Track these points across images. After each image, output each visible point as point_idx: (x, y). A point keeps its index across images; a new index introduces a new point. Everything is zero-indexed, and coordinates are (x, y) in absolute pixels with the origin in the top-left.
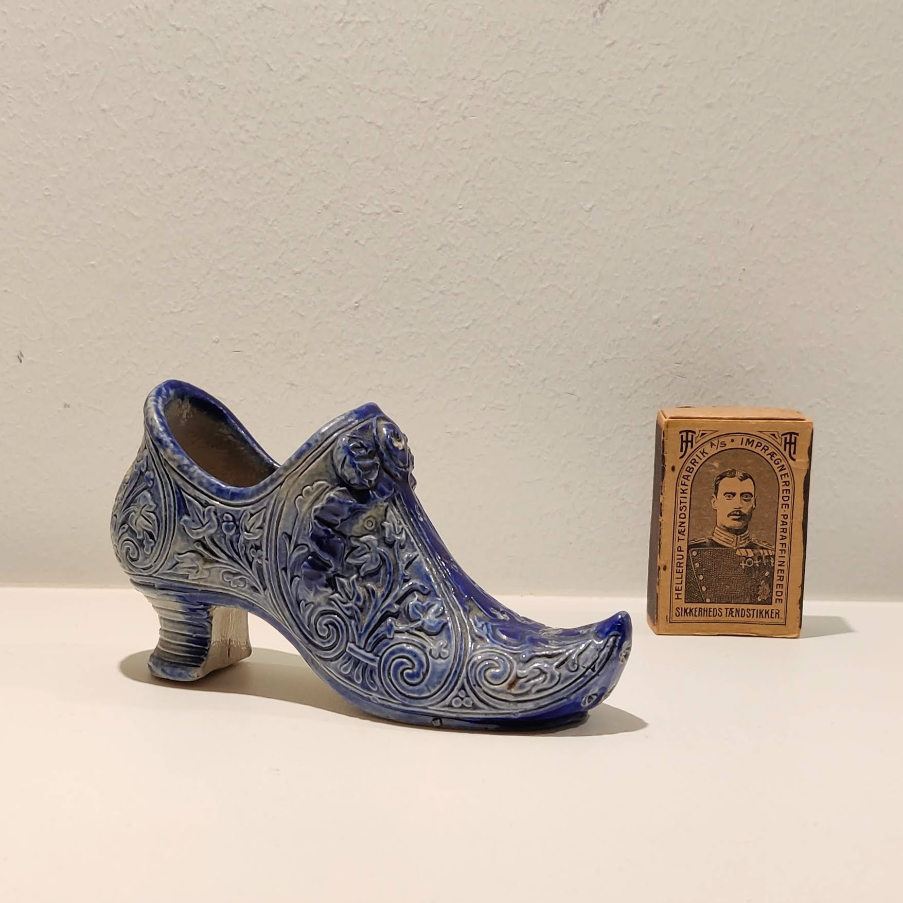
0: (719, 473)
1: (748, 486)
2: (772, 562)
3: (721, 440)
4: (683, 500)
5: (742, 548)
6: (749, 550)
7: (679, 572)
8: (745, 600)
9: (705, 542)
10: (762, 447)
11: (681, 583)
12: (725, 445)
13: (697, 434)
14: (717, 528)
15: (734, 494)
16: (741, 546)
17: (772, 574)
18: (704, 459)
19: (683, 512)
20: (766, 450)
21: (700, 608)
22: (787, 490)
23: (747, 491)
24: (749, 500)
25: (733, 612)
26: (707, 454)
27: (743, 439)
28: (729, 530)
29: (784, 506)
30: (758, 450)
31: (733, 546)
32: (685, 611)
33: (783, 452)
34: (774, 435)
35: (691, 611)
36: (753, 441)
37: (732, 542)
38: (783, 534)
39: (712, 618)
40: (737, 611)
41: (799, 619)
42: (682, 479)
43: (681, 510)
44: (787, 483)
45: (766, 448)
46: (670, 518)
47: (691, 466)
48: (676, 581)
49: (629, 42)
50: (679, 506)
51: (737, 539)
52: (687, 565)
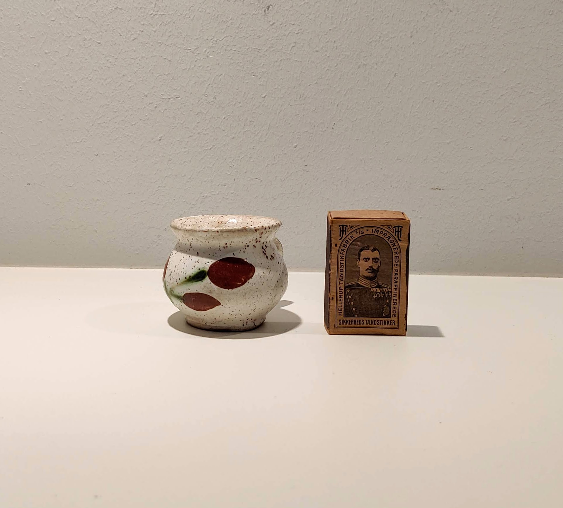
0: (360, 248)
2: (390, 295)
3: (362, 230)
4: (342, 262)
5: (374, 287)
6: (378, 289)
7: (340, 301)
8: (376, 315)
9: (354, 285)
10: (383, 234)
11: (342, 307)
12: (364, 233)
13: (348, 226)
14: (360, 277)
15: (369, 259)
16: (373, 286)
17: (390, 301)
18: (353, 240)
19: (342, 268)
20: (385, 235)
21: (352, 320)
22: (397, 257)
23: (376, 257)
24: (377, 262)
25: (370, 322)
26: (354, 237)
27: (373, 229)
28: (367, 278)
29: (396, 265)
30: (381, 235)
31: (369, 287)
32: (344, 321)
33: (394, 236)
34: (389, 227)
35: (347, 321)
36: (378, 231)
37: (369, 284)
38: (395, 280)
39: (359, 325)
40: (372, 321)
41: (405, 326)
42: (341, 251)
43: (341, 267)
44: (397, 253)
45: (385, 234)
46: (335, 272)
47: (346, 244)
48: (338, 305)
49: (280, 23)
50: (339, 265)
51: (371, 282)
52: (344, 297)
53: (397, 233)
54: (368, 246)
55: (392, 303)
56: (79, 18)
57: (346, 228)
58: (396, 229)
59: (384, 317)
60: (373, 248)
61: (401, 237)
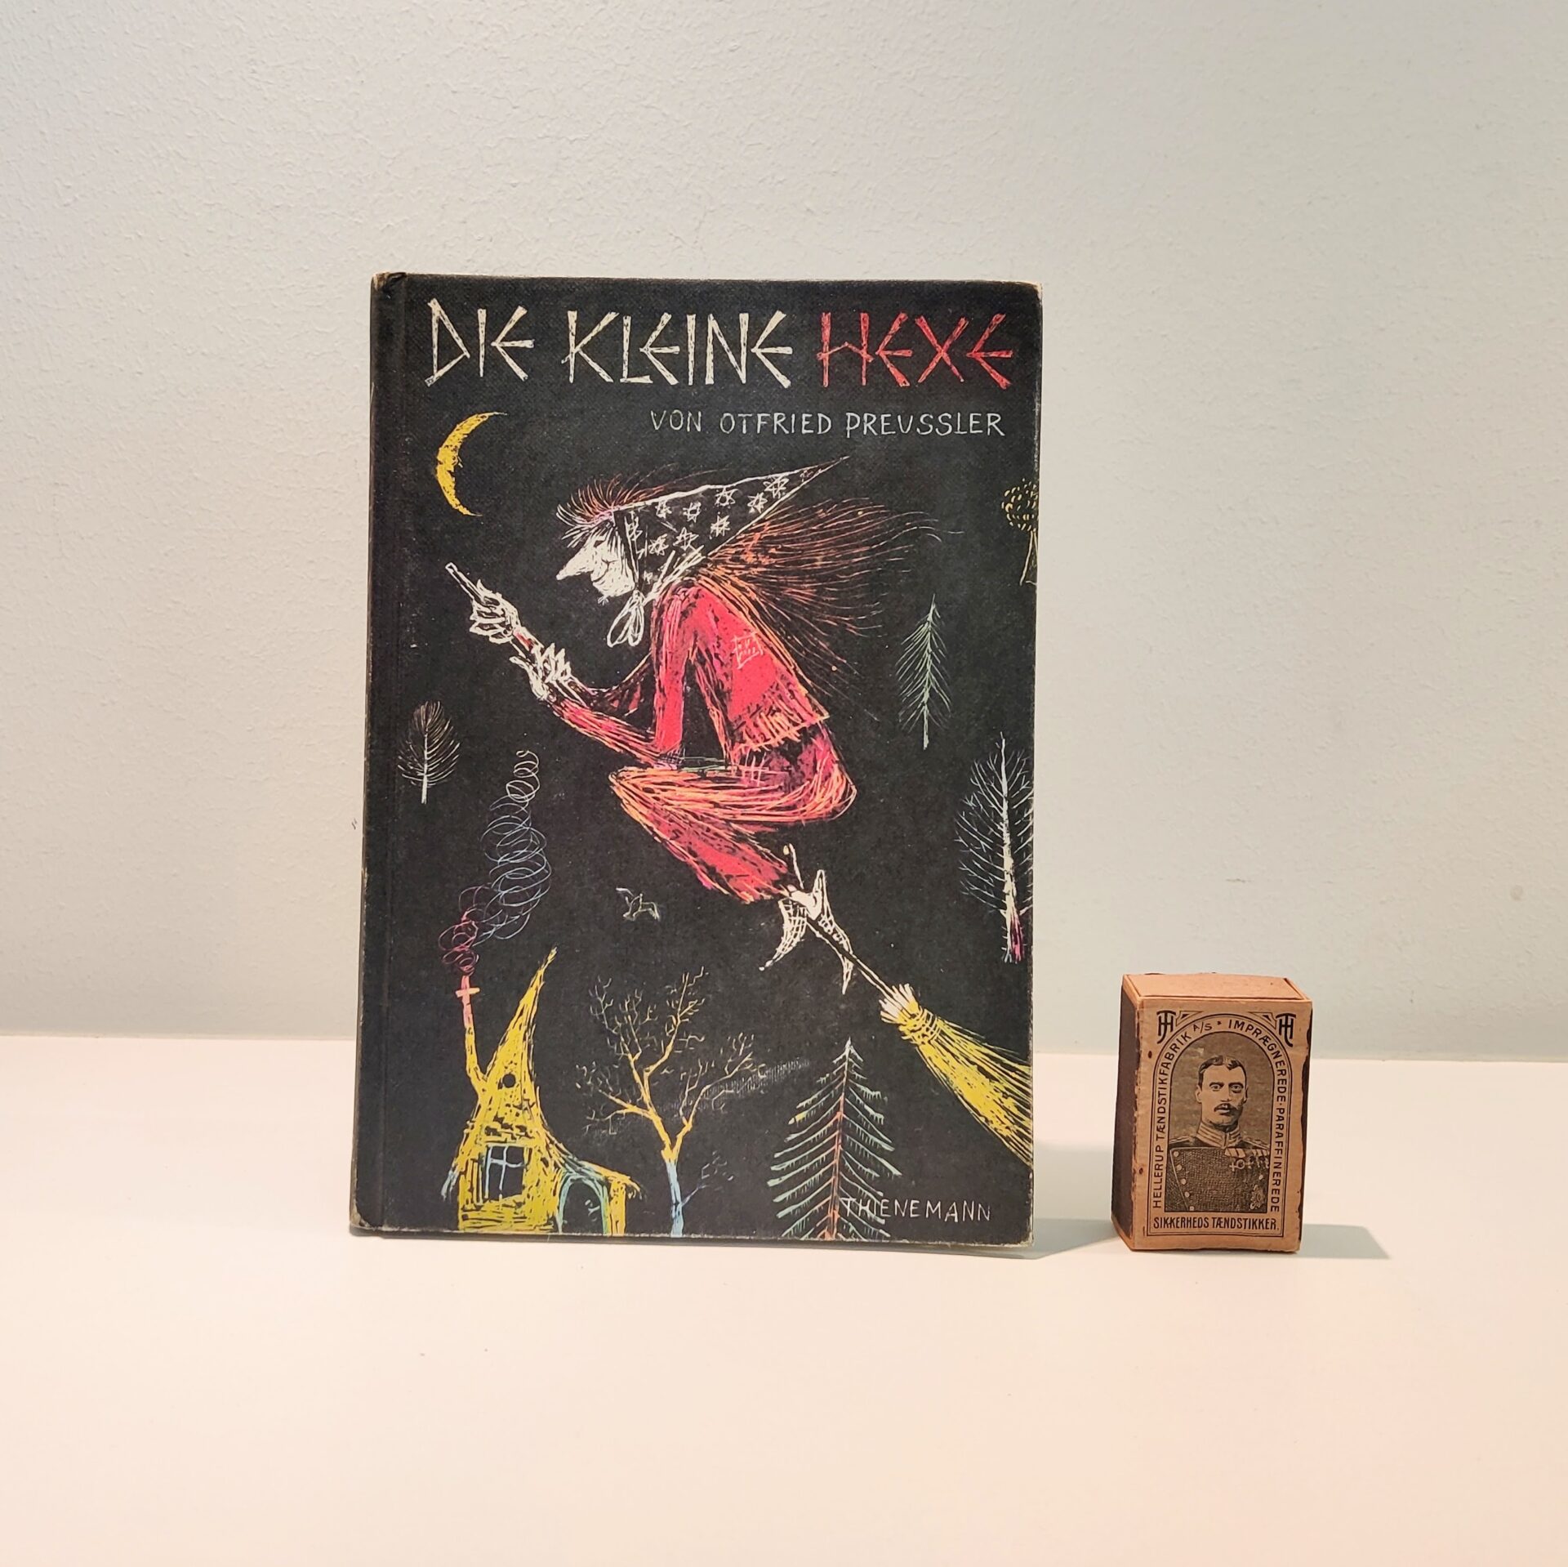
0: (1204, 1060)
2: (1267, 1163)
3: (1206, 1022)
4: (1162, 1092)
5: (1232, 1147)
6: (1240, 1150)
7: (1158, 1176)
8: (1235, 1207)
9: (1188, 1141)
10: (1253, 1030)
11: (1161, 1189)
12: (1211, 1028)
13: (1178, 1013)
14: (1202, 1124)
15: (1222, 1085)
16: (1230, 1145)
17: (1267, 1178)
18: (1186, 1044)
19: (1162, 1105)
20: (1258, 1034)
22: (1283, 1080)
23: (1237, 1081)
24: (1240, 1092)
25: (1221, 1222)
26: (1190, 1038)
27: (1231, 1021)
28: (1216, 1126)
29: (1280, 1098)
30: (1249, 1034)
31: (1221, 1145)
32: (1166, 1222)
33: (1277, 1035)
34: (1267, 1017)
35: (1172, 1221)
36: (1243, 1023)
37: (1221, 1141)
38: (1279, 1130)
39: (1197, 1230)
40: (1226, 1221)
41: (1298, 1231)
42: (1160, 1067)
43: (1160, 1103)
44: (1282, 1072)
45: (1258, 1031)
46: (1147, 1113)
47: (1171, 1052)
48: (1154, 1186)
50: (1157, 1098)
51: (1226, 1137)
52: (1167, 1168)
53: (1283, 1029)
54: (1221, 1057)
55: (1271, 1181)
57: (1172, 1017)
58: (1281, 1021)
59: (1253, 1211)
60: (1232, 1062)
61: (1291, 1037)
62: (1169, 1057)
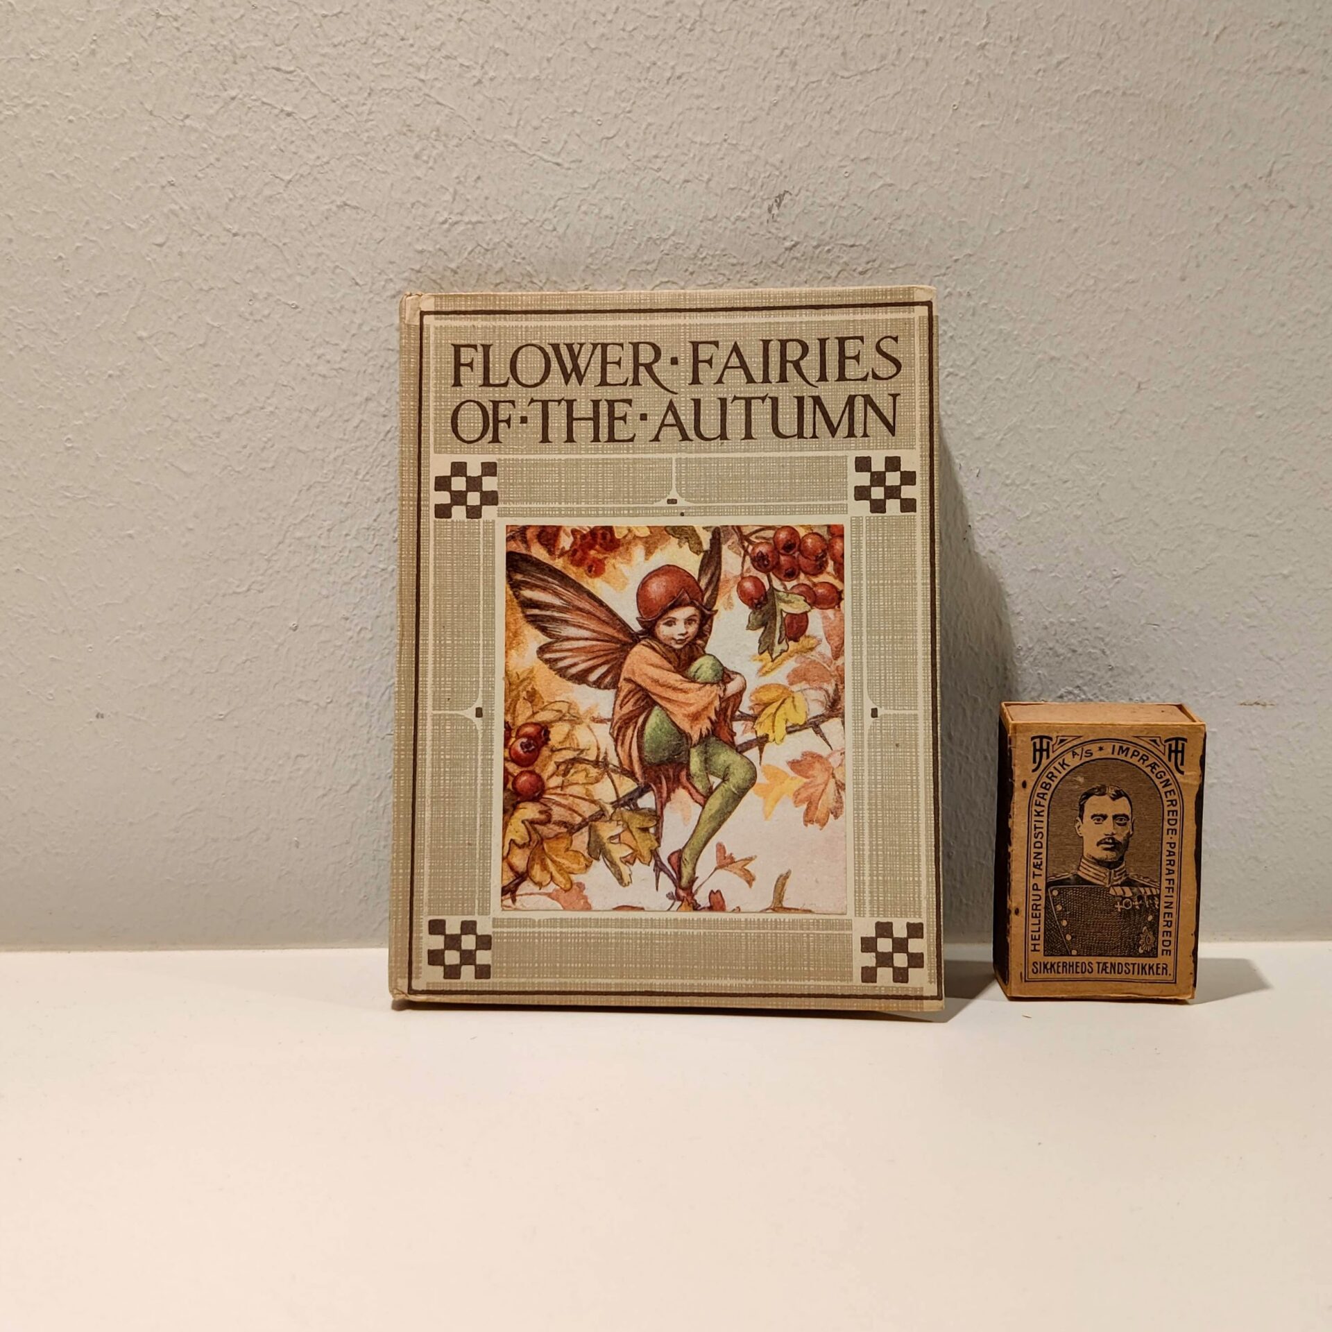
0: (1085, 790)
1: (1122, 806)
2: (1157, 903)
3: (1086, 748)
4: (1038, 825)
5: (1117, 885)
6: (1127, 889)
7: (1036, 917)
8: (1122, 951)
9: (1069, 879)
10: (1139, 757)
12: (1092, 754)
13: (1055, 739)
14: (1083, 860)
15: (1105, 817)
16: (1115, 883)
17: (1157, 918)
18: (1064, 773)
19: (1038, 839)
20: (1144, 760)
22: (1173, 811)
23: (1121, 813)
24: (1125, 824)
25: (1107, 967)
26: (1069, 766)
27: (1114, 746)
28: (1099, 862)
29: (1170, 831)
30: (1134, 760)
31: (1105, 883)
32: (1045, 966)
33: (1167, 762)
34: (1155, 741)
35: (1052, 966)
36: (1128, 749)
37: (1105, 878)
38: (1169, 867)
39: (1080, 976)
40: (1113, 966)
41: (1193, 976)
42: (1036, 799)
43: (1036, 837)
44: (1173, 803)
45: (1145, 758)
46: (1024, 846)
47: (1048, 781)
48: (1031, 928)
49: (815, 244)
50: (1033, 832)
51: (1110, 874)
52: (1046, 908)
53: (1173, 755)
54: (1104, 787)
56: (235, 235)
57: (1048, 743)
58: (1170, 745)
59: (1140, 956)
60: (1116, 791)
61: (1182, 765)
62: (1046, 786)
